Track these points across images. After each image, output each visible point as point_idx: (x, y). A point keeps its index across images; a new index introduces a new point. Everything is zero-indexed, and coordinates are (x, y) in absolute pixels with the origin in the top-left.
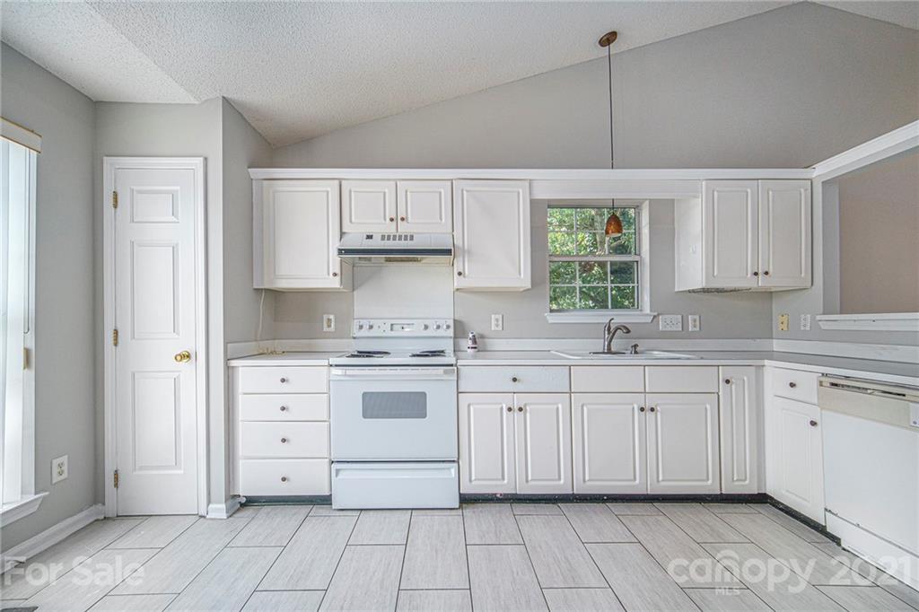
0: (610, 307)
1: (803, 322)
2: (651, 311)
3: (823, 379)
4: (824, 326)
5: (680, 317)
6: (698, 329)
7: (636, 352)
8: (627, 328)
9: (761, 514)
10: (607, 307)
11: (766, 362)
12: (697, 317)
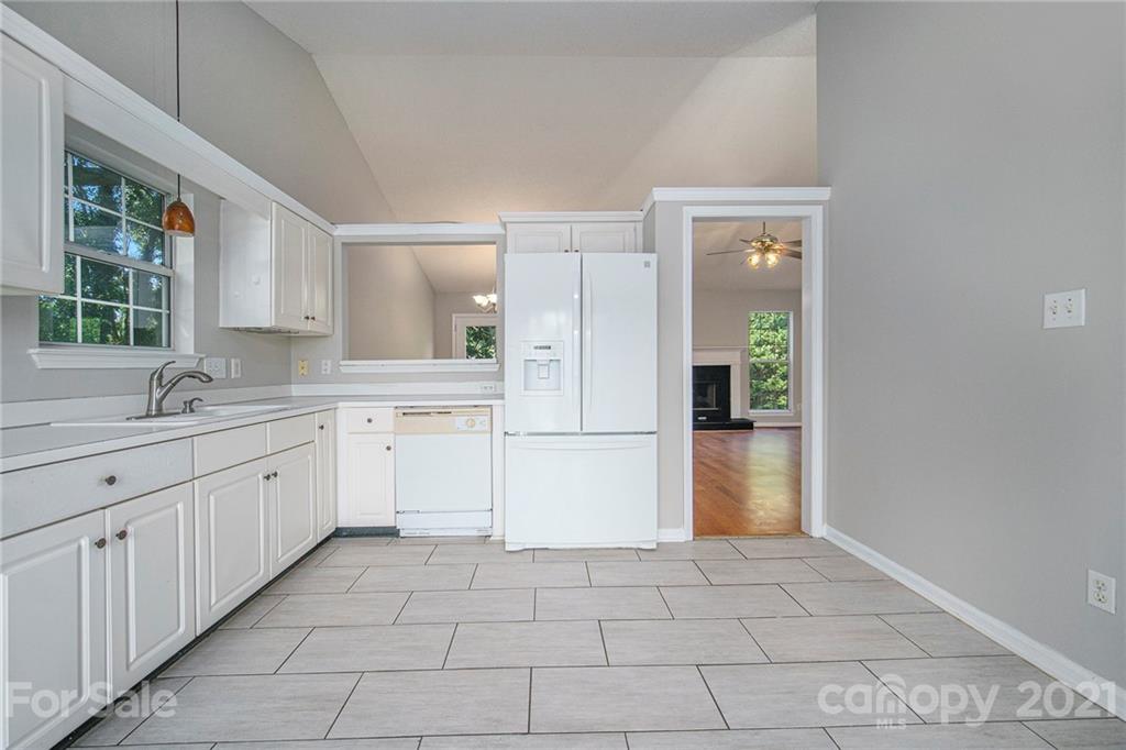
0: (132, 343)
1: (324, 367)
2: (195, 351)
3: (397, 411)
4: (343, 370)
5: (224, 360)
6: (239, 375)
7: (192, 411)
8: (208, 376)
9: (347, 556)
10: (128, 344)
11: (340, 404)
12: (239, 361)
